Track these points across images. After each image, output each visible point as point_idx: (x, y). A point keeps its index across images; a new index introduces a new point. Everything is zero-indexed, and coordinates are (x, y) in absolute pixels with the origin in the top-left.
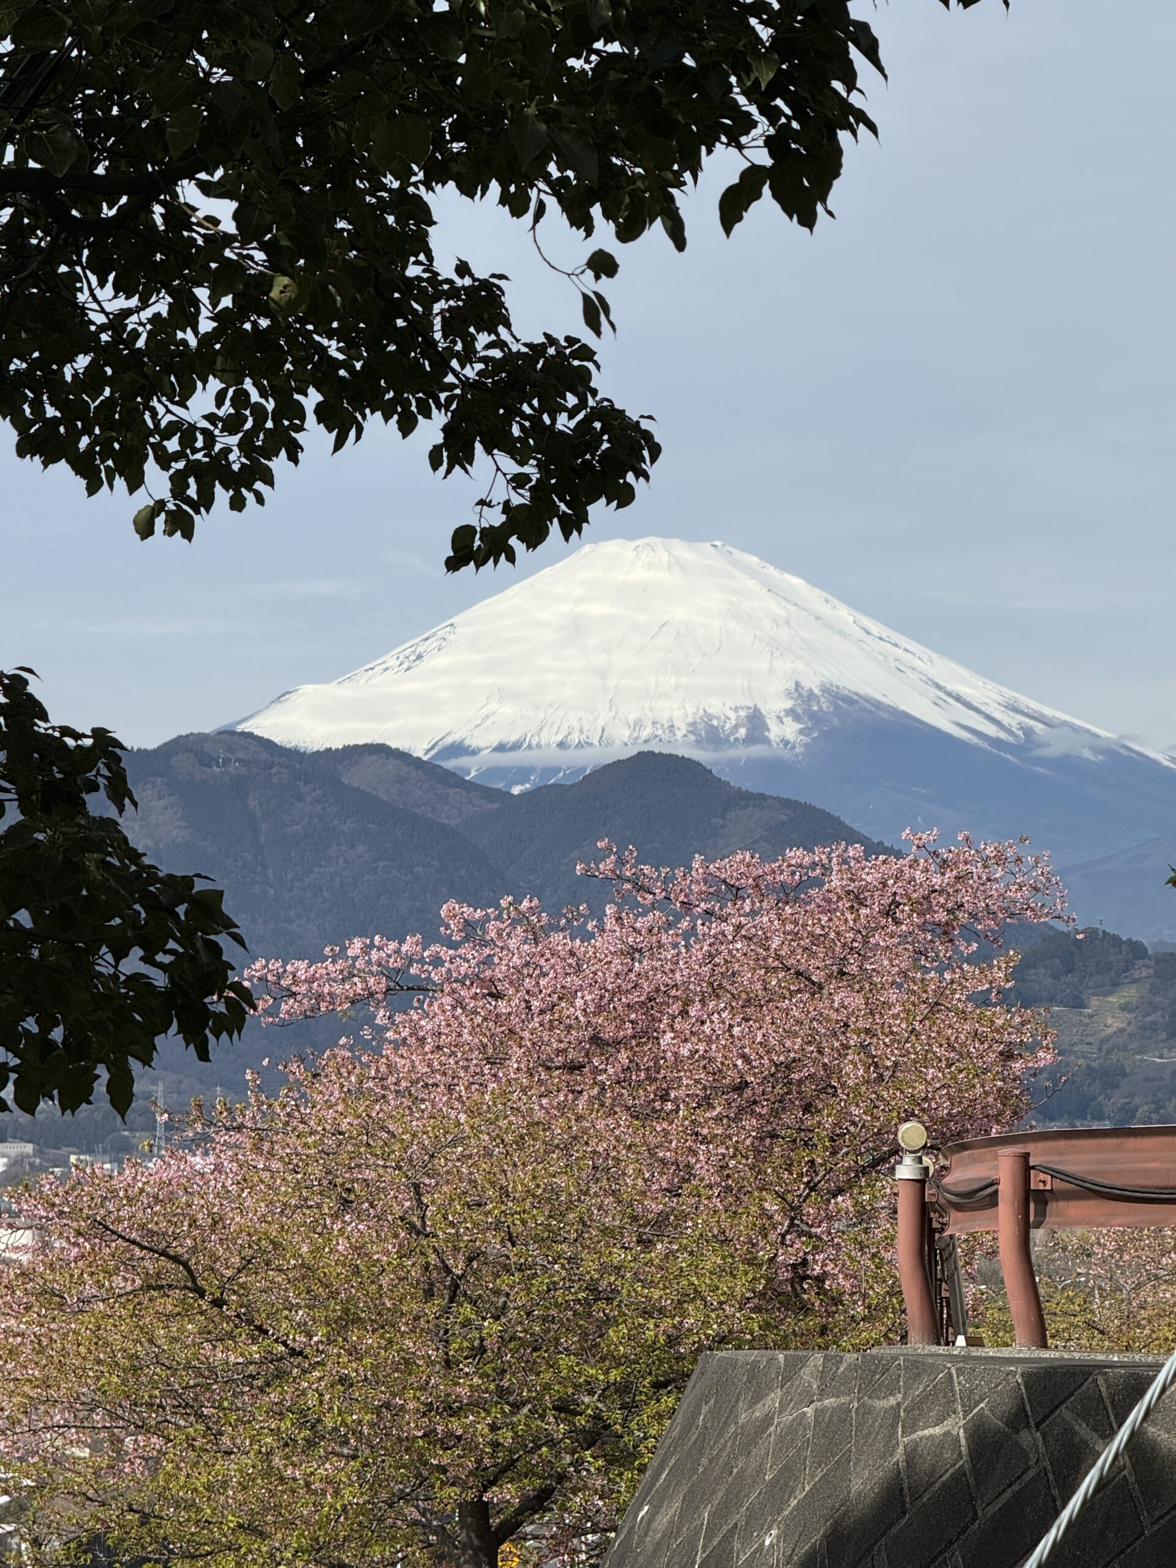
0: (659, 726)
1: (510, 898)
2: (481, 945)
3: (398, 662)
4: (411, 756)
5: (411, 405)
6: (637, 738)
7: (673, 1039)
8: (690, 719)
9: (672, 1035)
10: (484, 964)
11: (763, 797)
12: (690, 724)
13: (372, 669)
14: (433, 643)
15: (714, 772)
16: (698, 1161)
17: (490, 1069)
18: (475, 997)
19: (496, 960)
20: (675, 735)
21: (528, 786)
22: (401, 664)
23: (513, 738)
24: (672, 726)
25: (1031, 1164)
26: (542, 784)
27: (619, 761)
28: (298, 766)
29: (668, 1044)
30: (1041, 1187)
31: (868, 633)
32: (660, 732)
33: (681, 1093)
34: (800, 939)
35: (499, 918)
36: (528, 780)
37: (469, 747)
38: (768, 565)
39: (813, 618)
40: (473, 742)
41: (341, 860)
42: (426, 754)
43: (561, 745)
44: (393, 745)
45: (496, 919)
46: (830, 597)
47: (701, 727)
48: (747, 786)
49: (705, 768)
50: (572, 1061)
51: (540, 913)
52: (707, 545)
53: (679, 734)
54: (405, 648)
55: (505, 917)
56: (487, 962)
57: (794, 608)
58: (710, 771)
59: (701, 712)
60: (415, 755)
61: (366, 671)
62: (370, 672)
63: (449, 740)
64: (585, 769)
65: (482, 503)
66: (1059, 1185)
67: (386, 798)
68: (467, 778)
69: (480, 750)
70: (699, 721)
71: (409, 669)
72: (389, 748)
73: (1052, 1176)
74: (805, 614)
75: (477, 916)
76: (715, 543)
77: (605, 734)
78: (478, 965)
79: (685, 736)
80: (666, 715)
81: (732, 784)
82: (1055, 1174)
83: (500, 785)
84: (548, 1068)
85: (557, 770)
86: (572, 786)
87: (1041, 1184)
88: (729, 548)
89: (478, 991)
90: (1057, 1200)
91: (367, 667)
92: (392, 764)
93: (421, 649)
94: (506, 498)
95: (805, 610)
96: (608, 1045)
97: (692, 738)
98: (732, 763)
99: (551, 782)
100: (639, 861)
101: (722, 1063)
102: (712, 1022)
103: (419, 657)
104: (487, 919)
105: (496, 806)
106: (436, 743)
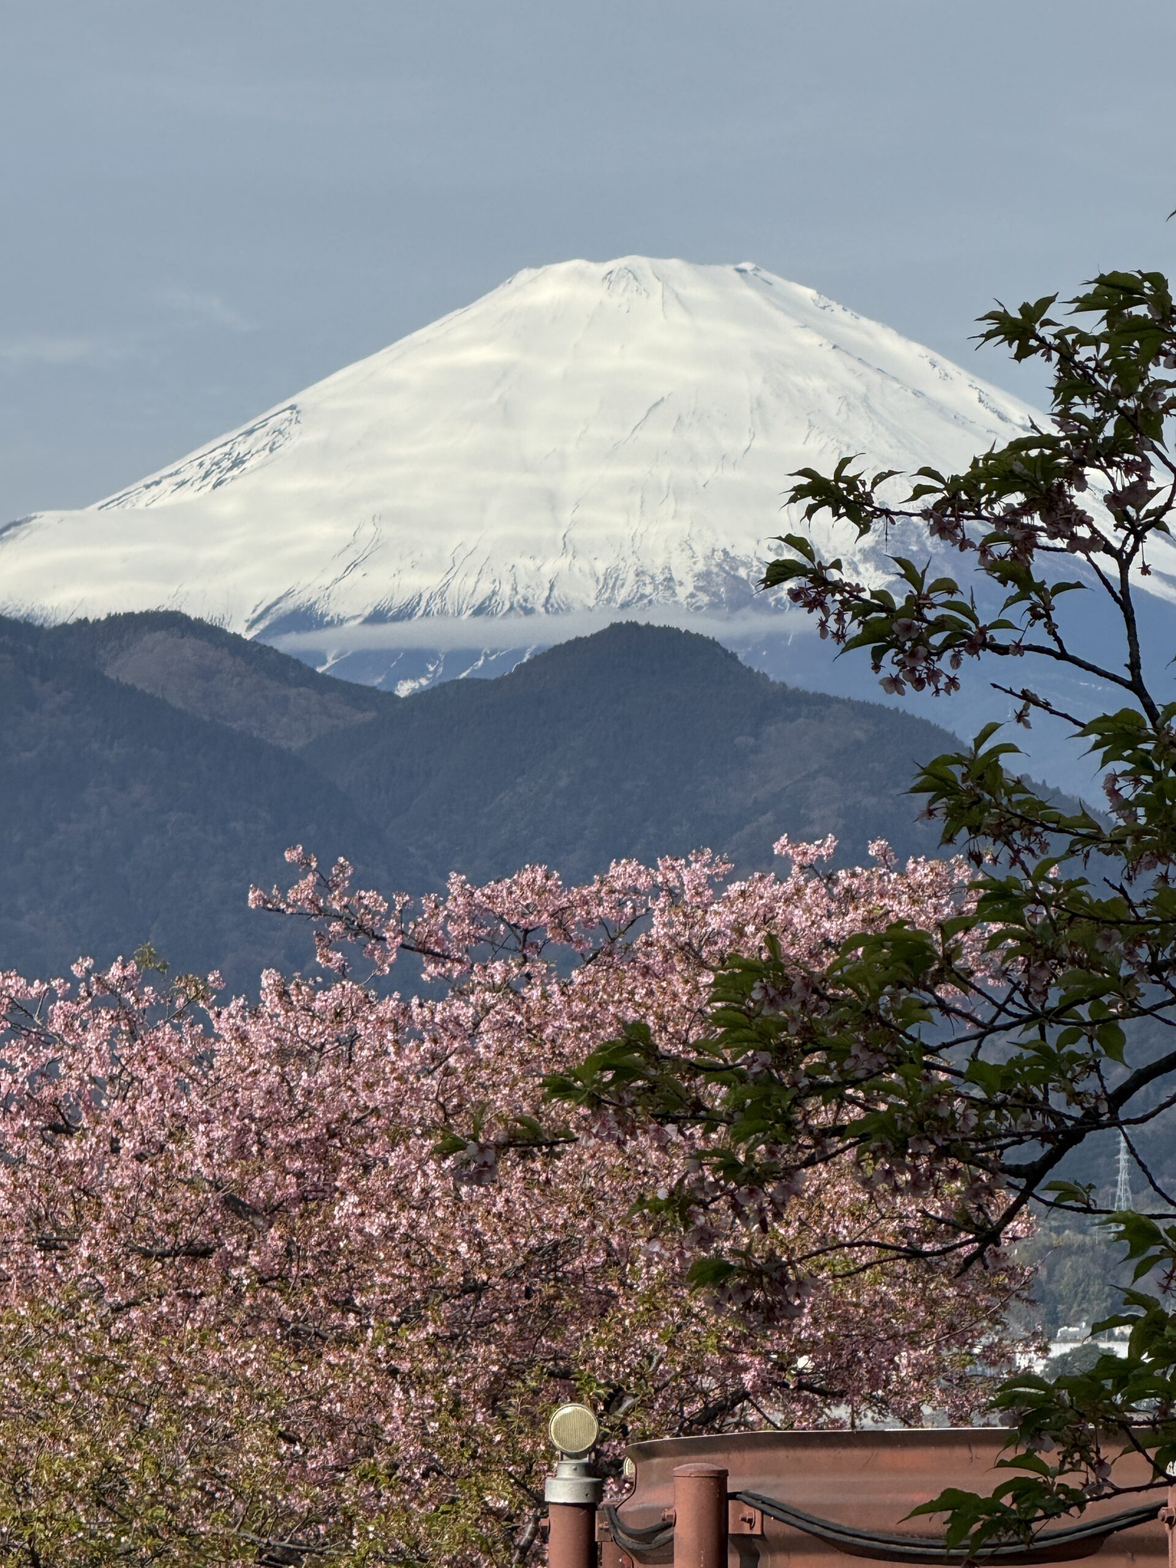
0: (648, 580)
1: (88, 963)
2: (37, 1043)
3: (202, 473)
4: (224, 632)
6: (609, 600)
7: (355, 1206)
8: (700, 567)
9: (356, 1199)
10: (43, 1075)
11: (824, 700)
12: (700, 576)
13: (157, 483)
14: (262, 437)
15: (740, 657)
16: (389, 1418)
17: (44, 1259)
18: (21, 1134)
19: (62, 1069)
20: (674, 594)
21: (424, 682)
22: (207, 475)
23: (399, 601)
24: (670, 579)
25: (729, 1490)
26: (446, 680)
27: (578, 640)
28: (30, 648)
29: (348, 1216)
30: (746, 1529)
31: (1002, 418)
32: (648, 590)
33: (372, 1298)
34: (599, 1027)
35: (71, 996)
36: (423, 672)
37: (323, 616)
38: (834, 304)
39: (909, 393)
40: (334, 608)
41: (104, 809)
42: (250, 628)
43: (480, 611)
44: (193, 613)
45: (65, 998)
46: (938, 358)
47: (720, 580)
48: (797, 681)
49: (725, 651)
50: (189, 1243)
51: (141, 986)
52: (729, 270)
53: (682, 593)
54: (213, 451)
55: (83, 993)
56: (48, 1072)
57: (877, 378)
58: (733, 657)
59: (718, 556)
60: (231, 630)
61: (147, 487)
62: (155, 489)
63: (289, 605)
64: (521, 652)
66: (774, 1527)
67: (179, 704)
68: (320, 670)
69: (341, 621)
70: (715, 570)
71: (219, 483)
72: (186, 618)
73: (763, 1512)
74: (896, 386)
75: (33, 992)
76: (743, 266)
77: (556, 592)
78: (30, 1078)
79: (692, 596)
80: (660, 562)
81: (772, 677)
82: (767, 1507)
83: (377, 681)
84: (147, 1255)
85: (472, 655)
86: (499, 682)
87: (747, 1525)
88: (765, 274)
89: (27, 1124)
90: (772, 1551)
91: (149, 480)
92: (189, 646)
93: (241, 449)
95: (895, 379)
96: (255, 1213)
97: (704, 599)
98: (773, 641)
99: (463, 675)
100: (359, 882)
101: (438, 1249)
102: (425, 1175)
103: (238, 462)
104: (51, 996)
105: (370, 716)
106: (267, 610)
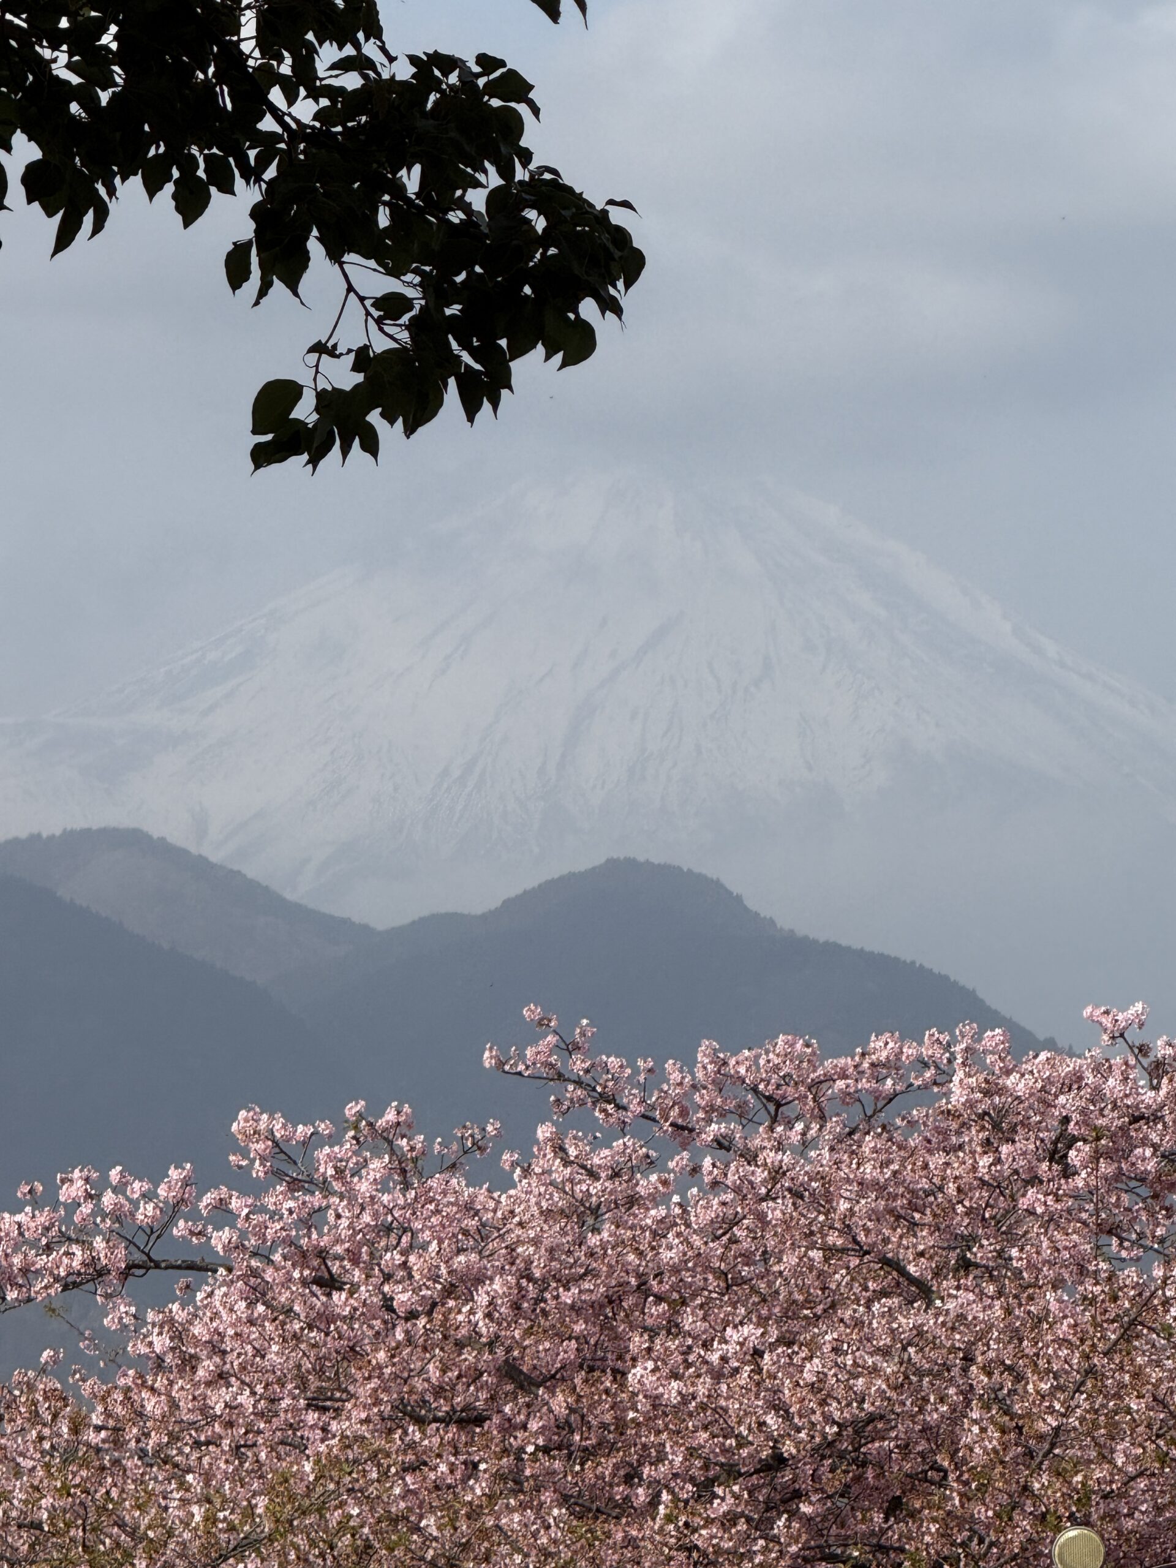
0: (644, 813)
1: (361, 1105)
2: (304, 1190)
4: (188, 853)
5: (198, 167)
7: (650, 1372)
9: (650, 1365)
10: (308, 1223)
11: (835, 950)
27: (572, 875)
29: (641, 1382)
49: (729, 893)
50: (464, 1408)
51: (414, 1133)
58: (738, 899)
65: (319, 348)
67: (137, 930)
75: (297, 1136)
78: (297, 1224)
81: (779, 923)
84: (420, 1420)
86: (484, 918)
92: (152, 867)
94: (362, 342)
96: (532, 1380)
100: (599, 1046)
104: (317, 1140)
